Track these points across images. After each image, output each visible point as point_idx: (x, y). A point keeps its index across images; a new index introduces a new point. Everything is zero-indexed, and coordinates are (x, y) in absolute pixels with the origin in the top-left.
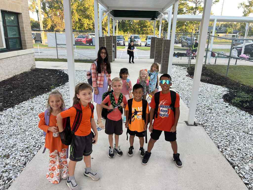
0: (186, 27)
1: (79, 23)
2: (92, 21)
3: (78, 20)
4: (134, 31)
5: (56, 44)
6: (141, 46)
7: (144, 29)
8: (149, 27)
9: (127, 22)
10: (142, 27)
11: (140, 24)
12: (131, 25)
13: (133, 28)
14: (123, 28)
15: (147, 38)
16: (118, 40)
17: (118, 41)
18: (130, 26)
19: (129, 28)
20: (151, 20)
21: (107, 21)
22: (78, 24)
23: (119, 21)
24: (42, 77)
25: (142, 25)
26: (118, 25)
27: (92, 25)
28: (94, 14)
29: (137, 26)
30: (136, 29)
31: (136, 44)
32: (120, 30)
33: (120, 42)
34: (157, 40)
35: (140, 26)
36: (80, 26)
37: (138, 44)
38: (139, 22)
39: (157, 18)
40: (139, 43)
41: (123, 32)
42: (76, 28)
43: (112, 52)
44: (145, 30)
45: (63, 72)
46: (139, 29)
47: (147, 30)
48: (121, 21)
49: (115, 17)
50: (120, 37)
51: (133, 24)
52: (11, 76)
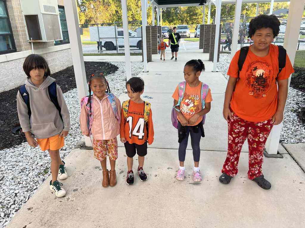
0: (248, 12)
1: (117, 16)
2: (131, 12)
3: (115, 12)
4: (182, 21)
5: (99, 38)
6: (189, 37)
7: (194, 17)
8: (201, 15)
9: (172, 11)
10: (191, 16)
11: (189, 11)
12: (178, 13)
13: (180, 17)
14: (169, 19)
15: (197, 27)
16: (163, 31)
17: (163, 34)
18: (177, 15)
19: (175, 17)
20: (199, 5)
21: (148, 11)
22: (115, 17)
23: (163, 10)
24: (92, 68)
25: (192, 13)
26: (163, 15)
27: (131, 17)
28: (133, 3)
29: (186, 15)
30: (184, 18)
31: (184, 36)
32: (164, 21)
33: (165, 34)
34: (205, 27)
35: (188, 15)
36: (117, 19)
37: (186, 36)
38: (188, 9)
39: (206, 3)
40: (187, 34)
41: (168, 23)
42: (112, 22)
43: (157, 43)
44: (195, 19)
45: (111, 64)
46: (188, 19)
47: (198, 18)
48: (166, 9)
49: (159, 5)
50: (165, 28)
51: (181, 13)
52: (65, 68)
